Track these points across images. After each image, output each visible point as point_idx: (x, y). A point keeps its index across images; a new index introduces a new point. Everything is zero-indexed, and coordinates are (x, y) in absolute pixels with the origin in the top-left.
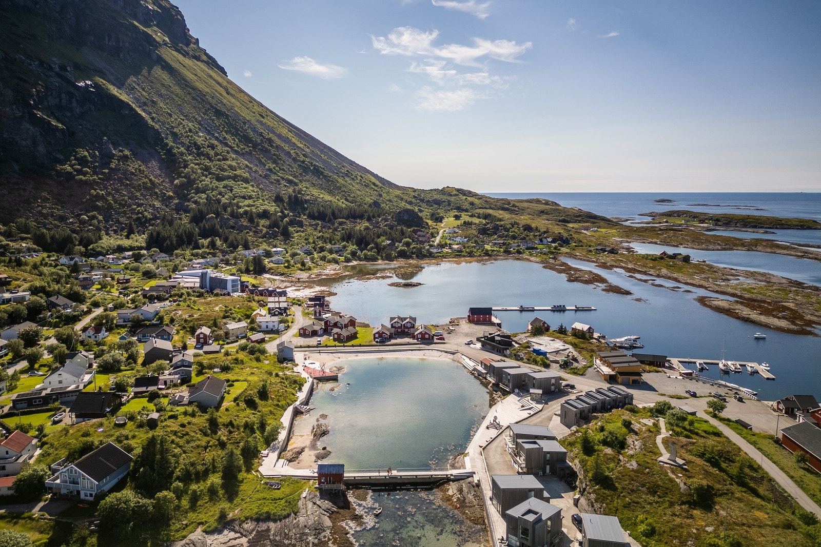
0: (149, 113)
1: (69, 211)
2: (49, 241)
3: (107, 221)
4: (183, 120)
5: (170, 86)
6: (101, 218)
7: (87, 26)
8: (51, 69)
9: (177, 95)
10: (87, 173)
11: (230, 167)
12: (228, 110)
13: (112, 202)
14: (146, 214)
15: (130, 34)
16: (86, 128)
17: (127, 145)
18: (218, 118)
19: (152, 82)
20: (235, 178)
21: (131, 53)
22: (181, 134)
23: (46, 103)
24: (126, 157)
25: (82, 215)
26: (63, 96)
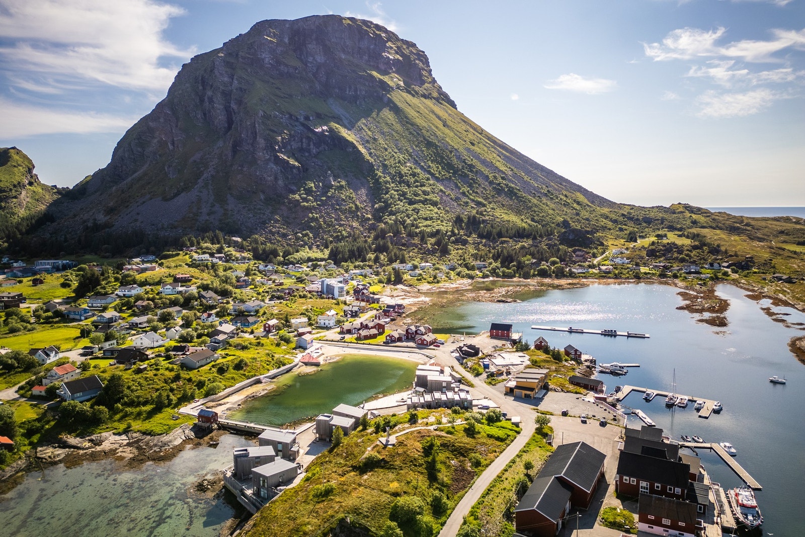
0: (368, 149)
1: (291, 230)
2: (261, 252)
3: (315, 238)
4: (396, 153)
5: (392, 124)
6: (311, 235)
7: (334, 81)
8: (297, 120)
9: (397, 132)
10: (310, 200)
11: (425, 193)
12: (439, 141)
13: (322, 223)
14: (344, 232)
15: (367, 84)
16: (318, 165)
17: (345, 177)
18: (428, 149)
19: (379, 123)
20: (424, 202)
21: (366, 100)
22: (391, 166)
23: (289, 147)
24: (342, 187)
25: (299, 233)
26: (304, 140)
